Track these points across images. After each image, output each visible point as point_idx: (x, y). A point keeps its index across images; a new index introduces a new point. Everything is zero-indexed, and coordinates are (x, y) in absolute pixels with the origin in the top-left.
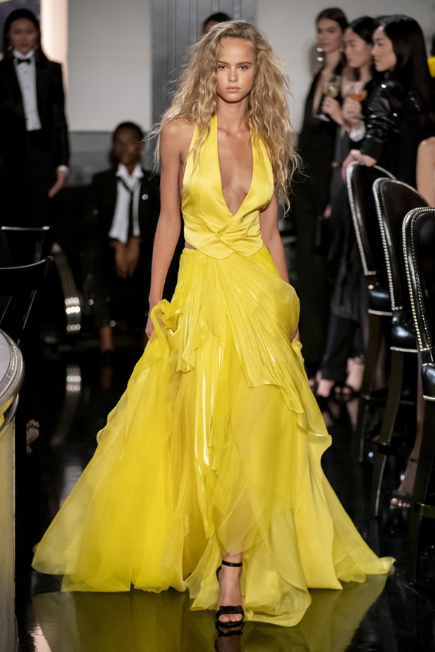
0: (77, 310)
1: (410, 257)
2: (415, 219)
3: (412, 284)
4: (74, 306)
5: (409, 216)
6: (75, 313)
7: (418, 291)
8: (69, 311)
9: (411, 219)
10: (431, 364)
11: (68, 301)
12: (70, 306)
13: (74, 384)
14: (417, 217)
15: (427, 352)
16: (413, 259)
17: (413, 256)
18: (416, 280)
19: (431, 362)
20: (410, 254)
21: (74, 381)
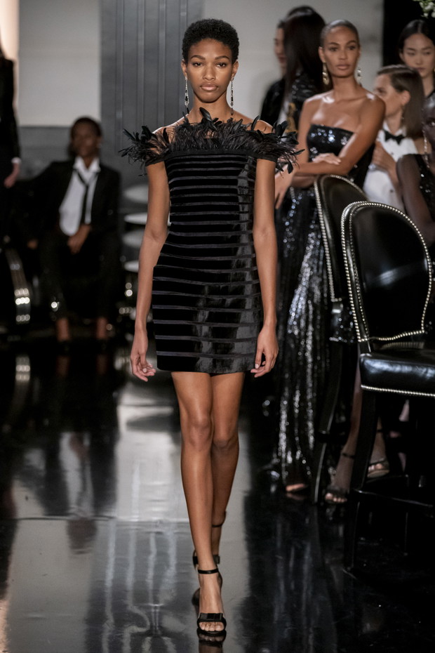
0: (26, 301)
1: (348, 250)
2: (354, 213)
3: (351, 277)
4: (24, 297)
5: (348, 210)
6: (24, 304)
7: (356, 283)
8: (19, 302)
9: (349, 213)
10: (368, 355)
11: (18, 292)
12: (20, 297)
13: (23, 373)
14: (355, 210)
15: (365, 343)
16: (351, 252)
17: (351, 248)
18: (355, 273)
19: (369, 353)
20: (349, 247)
21: (23, 371)
